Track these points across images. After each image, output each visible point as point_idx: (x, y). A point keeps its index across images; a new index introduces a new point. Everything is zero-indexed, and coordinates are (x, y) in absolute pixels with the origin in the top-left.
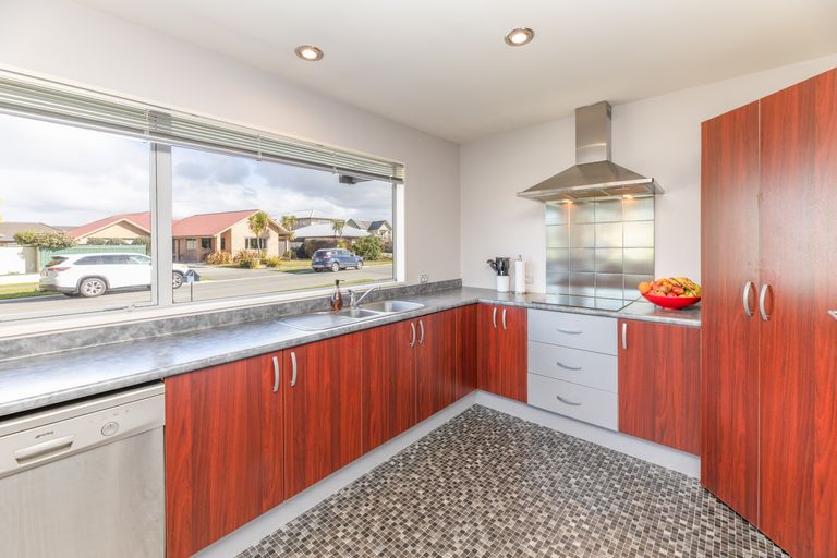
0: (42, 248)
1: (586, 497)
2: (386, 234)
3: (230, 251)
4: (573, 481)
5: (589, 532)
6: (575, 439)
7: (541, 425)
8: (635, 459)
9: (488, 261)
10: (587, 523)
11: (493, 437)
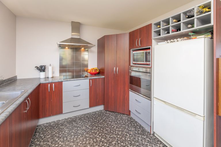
1: (94, 128)
4: (88, 126)
5: (102, 135)
6: (78, 116)
7: (67, 118)
8: (92, 112)
9: (35, 67)
10: (100, 133)
11: (56, 131)
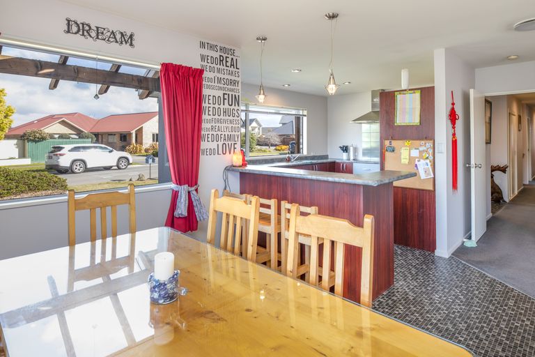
0: (29, 140)
2: (257, 130)
3: (141, 144)
9: (340, 147)
